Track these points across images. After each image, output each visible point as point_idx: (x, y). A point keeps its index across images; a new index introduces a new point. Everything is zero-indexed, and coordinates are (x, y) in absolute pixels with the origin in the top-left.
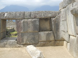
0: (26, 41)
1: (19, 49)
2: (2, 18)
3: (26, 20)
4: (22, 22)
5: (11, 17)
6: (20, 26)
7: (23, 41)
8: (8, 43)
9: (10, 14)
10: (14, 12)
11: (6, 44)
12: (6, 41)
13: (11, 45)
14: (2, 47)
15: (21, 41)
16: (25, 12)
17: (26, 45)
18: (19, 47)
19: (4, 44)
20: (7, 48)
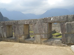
0: (70, 41)
1: (64, 47)
2: (49, 21)
3: (69, 22)
4: (66, 24)
5: (56, 20)
6: (64, 28)
7: (67, 41)
8: (54, 42)
9: (55, 18)
10: (58, 16)
11: (53, 43)
12: (53, 40)
13: (57, 44)
14: (49, 45)
15: (65, 41)
16: (68, 15)
17: (70, 45)
18: (64, 46)
19: (51, 43)
20: (54, 46)
